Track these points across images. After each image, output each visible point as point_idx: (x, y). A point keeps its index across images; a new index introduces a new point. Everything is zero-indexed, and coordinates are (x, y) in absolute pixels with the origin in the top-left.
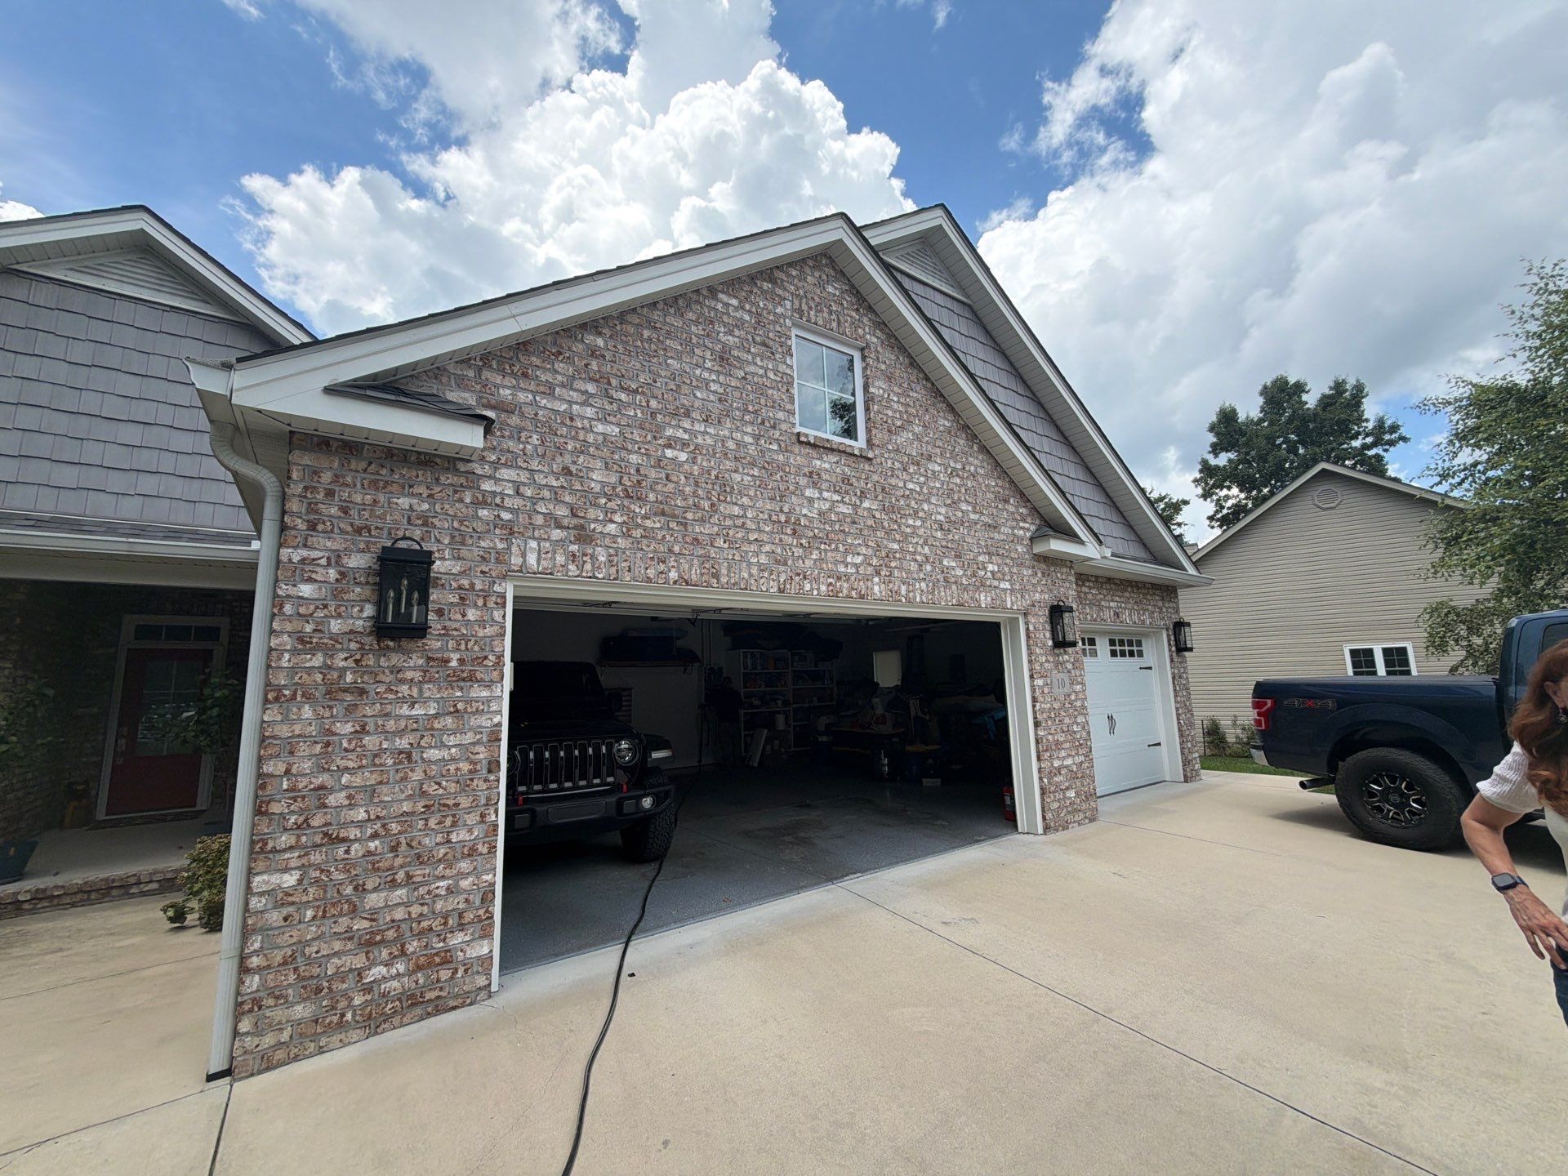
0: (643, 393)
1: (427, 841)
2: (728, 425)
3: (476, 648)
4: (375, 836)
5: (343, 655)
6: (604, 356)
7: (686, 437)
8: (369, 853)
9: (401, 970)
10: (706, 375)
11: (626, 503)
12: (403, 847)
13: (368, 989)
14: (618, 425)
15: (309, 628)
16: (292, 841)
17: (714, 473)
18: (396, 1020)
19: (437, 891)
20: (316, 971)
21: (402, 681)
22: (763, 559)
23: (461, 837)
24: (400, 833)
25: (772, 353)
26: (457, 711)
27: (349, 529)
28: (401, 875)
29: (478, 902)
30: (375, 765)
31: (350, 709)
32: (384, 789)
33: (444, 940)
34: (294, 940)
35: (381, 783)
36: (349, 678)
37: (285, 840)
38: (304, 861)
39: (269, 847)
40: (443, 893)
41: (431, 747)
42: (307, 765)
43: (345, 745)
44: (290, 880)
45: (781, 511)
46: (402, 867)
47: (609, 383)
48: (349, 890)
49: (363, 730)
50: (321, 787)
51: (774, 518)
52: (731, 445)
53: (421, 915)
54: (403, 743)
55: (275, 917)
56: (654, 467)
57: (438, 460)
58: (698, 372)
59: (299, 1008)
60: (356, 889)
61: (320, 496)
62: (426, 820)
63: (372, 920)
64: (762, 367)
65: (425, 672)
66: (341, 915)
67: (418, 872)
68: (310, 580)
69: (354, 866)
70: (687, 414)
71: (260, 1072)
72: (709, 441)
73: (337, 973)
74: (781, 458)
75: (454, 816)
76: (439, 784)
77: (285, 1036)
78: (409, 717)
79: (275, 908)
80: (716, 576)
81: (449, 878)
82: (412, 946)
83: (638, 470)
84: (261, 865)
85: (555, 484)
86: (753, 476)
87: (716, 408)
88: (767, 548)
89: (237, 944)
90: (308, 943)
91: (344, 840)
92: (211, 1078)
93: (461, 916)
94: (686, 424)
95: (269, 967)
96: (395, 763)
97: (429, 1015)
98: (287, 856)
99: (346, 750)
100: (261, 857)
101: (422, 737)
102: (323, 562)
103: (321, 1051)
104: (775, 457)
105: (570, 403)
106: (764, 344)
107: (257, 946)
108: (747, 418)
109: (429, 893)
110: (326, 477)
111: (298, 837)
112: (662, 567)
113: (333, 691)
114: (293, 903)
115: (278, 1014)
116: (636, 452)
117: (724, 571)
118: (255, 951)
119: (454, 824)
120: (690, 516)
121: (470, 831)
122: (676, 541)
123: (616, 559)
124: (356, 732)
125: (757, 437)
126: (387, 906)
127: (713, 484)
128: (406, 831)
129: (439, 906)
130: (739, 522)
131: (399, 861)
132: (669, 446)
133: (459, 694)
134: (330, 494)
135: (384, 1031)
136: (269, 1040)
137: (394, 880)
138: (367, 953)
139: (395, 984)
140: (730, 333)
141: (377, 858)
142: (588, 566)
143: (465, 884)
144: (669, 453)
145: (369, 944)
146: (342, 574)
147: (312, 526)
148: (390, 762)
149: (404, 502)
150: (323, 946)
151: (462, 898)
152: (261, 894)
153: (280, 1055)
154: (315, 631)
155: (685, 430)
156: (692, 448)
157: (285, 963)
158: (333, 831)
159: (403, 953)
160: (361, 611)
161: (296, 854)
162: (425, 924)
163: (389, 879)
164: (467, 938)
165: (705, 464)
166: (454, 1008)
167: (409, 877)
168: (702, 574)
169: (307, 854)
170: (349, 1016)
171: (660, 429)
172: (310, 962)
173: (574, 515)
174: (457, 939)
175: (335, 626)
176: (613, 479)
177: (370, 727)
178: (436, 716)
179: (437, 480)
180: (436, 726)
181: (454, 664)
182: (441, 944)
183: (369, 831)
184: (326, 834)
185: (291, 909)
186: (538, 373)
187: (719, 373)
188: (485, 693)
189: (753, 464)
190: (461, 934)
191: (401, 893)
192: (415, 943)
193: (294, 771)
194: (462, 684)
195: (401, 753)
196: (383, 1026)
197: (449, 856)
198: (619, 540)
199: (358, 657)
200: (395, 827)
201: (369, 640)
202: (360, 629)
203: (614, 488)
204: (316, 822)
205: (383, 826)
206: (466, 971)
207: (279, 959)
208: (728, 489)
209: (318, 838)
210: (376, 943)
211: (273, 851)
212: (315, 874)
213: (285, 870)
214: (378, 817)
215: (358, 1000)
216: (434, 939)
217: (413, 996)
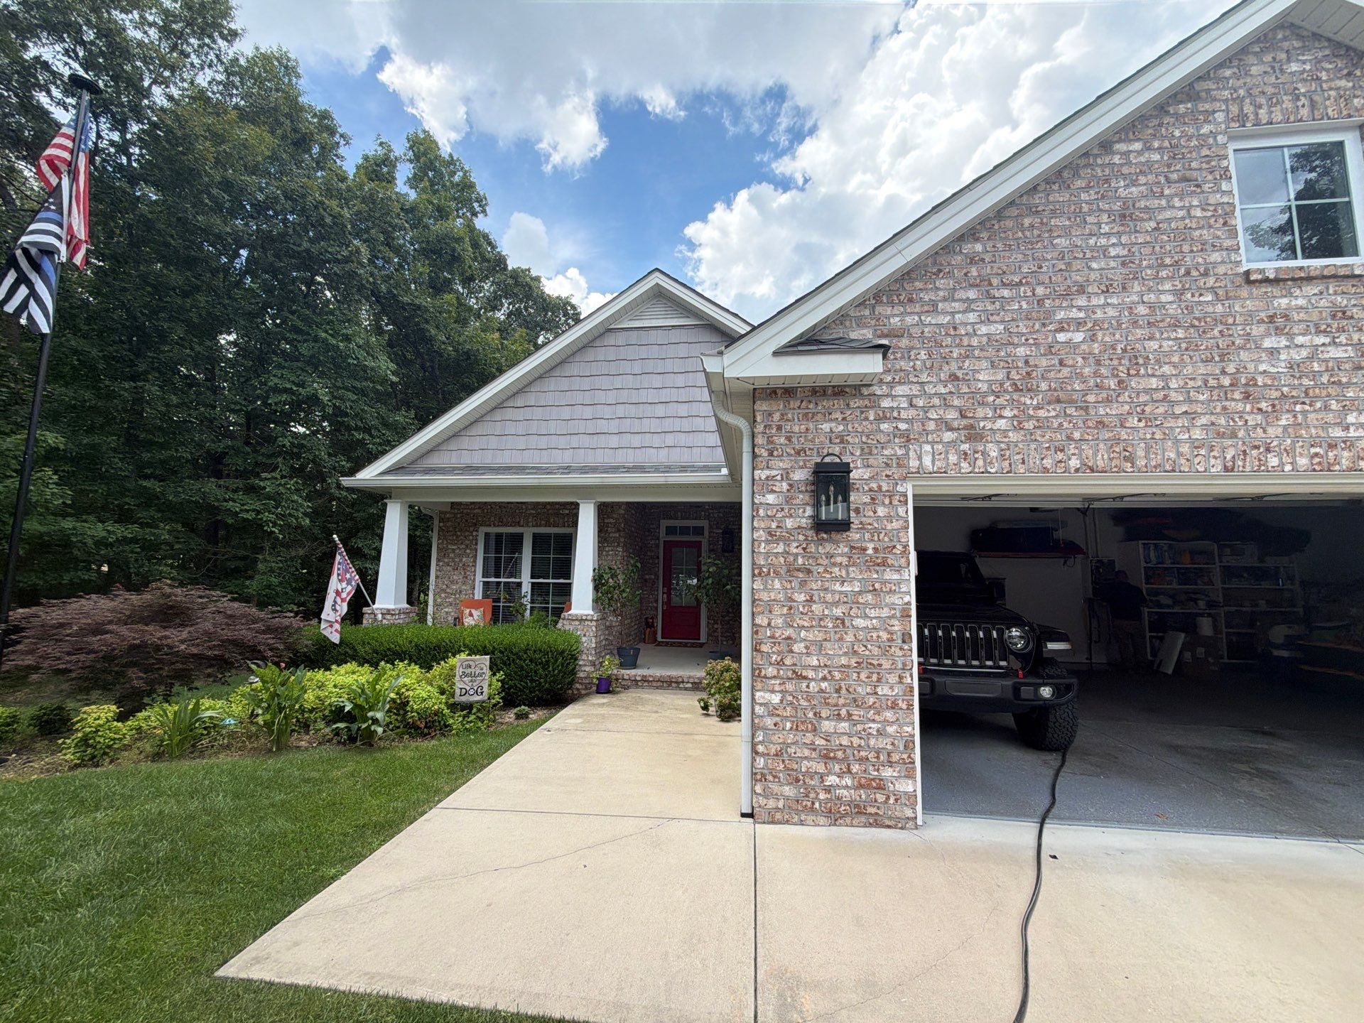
0: (1027, 283)
1: (860, 689)
2: (1137, 288)
3: (886, 539)
4: (824, 679)
5: (795, 544)
6: (983, 260)
7: (1082, 315)
8: (821, 691)
9: (849, 784)
10: (1103, 241)
11: (1015, 397)
12: (844, 691)
13: (828, 790)
14: (1002, 322)
15: (774, 525)
16: (775, 673)
17: (1119, 347)
18: (848, 820)
19: (871, 731)
20: (795, 766)
21: (834, 564)
22: (1197, 434)
23: (885, 692)
24: (841, 680)
25: (1198, 186)
26: (875, 590)
27: (793, 452)
28: (843, 712)
29: (902, 748)
30: (821, 626)
31: (803, 583)
32: (828, 645)
33: (878, 770)
34: (781, 741)
35: (825, 640)
36: (800, 561)
37: (771, 671)
38: (783, 687)
39: (763, 674)
40: (875, 733)
41: (857, 617)
42: (780, 621)
43: (801, 609)
44: (776, 699)
45: (1224, 372)
46: (844, 706)
47: (990, 284)
48: (811, 715)
49: (811, 600)
50: (789, 638)
51: (1212, 382)
52: (1142, 310)
53: (860, 746)
54: (838, 612)
55: (769, 722)
56: (1045, 355)
57: (847, 390)
58: (1092, 242)
59: (787, 788)
60: (815, 714)
61: (774, 431)
62: (858, 673)
63: (827, 740)
64: (1181, 208)
65: (850, 557)
66: (807, 731)
67: (856, 713)
68: (773, 491)
69: (813, 697)
70: (1082, 290)
71: (769, 823)
72: (1111, 312)
73: (807, 772)
74: (1219, 308)
75: (878, 674)
76: (866, 646)
77: (781, 805)
78: (841, 592)
79: (769, 716)
80: (1131, 459)
81: (878, 722)
82: (855, 768)
83: (1027, 362)
84: (759, 685)
85: (943, 391)
86: (1176, 339)
87: (1118, 275)
88: (1204, 420)
89: (750, 734)
90: (788, 745)
91: (805, 678)
92: (743, 815)
93: (889, 755)
94: (1081, 301)
95: (768, 754)
96: (834, 627)
97: (871, 825)
98: (773, 682)
99: (802, 613)
100: (759, 680)
101: (851, 608)
102: (779, 478)
103: (802, 823)
104: (1210, 309)
105: (953, 314)
106: (1184, 179)
107: (761, 738)
108: (1164, 274)
109: (864, 730)
110: (777, 416)
111: (778, 670)
112: (1060, 456)
113: (791, 570)
114: (778, 715)
115: (775, 787)
116: (1024, 344)
117: (1141, 453)
118: (760, 742)
119: (879, 680)
120: (1091, 398)
121: (892, 688)
122: (1075, 427)
123: (1008, 453)
124: (807, 600)
125: (1179, 294)
126: (835, 733)
127: (1120, 359)
128: (845, 680)
129: (872, 742)
130: (1160, 395)
131: (841, 701)
132: (1062, 330)
133: (875, 576)
134: (779, 428)
135: (840, 825)
136: (771, 803)
137: (839, 715)
138: (826, 763)
139: (845, 792)
140: (1134, 183)
141: (827, 695)
142: (980, 463)
143: (891, 730)
144: (1061, 337)
145: (826, 757)
146: (790, 485)
147: (771, 454)
148: (830, 625)
149: (826, 427)
150: (798, 750)
151: (889, 740)
152: (761, 704)
153: (778, 816)
154: (778, 527)
155: (1080, 309)
156: (1090, 325)
157: (777, 755)
158: (797, 669)
159: (849, 771)
160: (804, 512)
161: (778, 682)
162: (863, 754)
163: (836, 713)
164: (895, 774)
165: (1107, 339)
166: (889, 827)
167: (850, 715)
168: (1111, 459)
169: (784, 683)
170: (817, 805)
171: (1049, 314)
172: (791, 758)
173: (963, 416)
174: (887, 773)
175: (789, 523)
176: (1001, 375)
177: (816, 598)
178: (860, 593)
179: (848, 405)
180: (861, 601)
181: (870, 552)
182: (876, 773)
183: (821, 675)
184: (794, 672)
185: (778, 719)
186: (922, 295)
187: (1119, 234)
188: (896, 576)
189: (1175, 326)
190: (890, 769)
191: (844, 726)
192: (857, 766)
193: (773, 624)
194: (877, 568)
195: (837, 619)
196: (839, 821)
197: (877, 705)
198: (1010, 434)
199: (804, 546)
200: (837, 675)
201: (811, 533)
202: (805, 525)
203: (1002, 385)
204: (788, 661)
205: (830, 672)
206: (896, 800)
207: (773, 752)
208: (1141, 361)
209: (790, 674)
210: (831, 758)
211: (765, 677)
212: (790, 698)
213: (773, 692)
214: (825, 665)
215: (822, 796)
216: (871, 768)
217: (857, 806)
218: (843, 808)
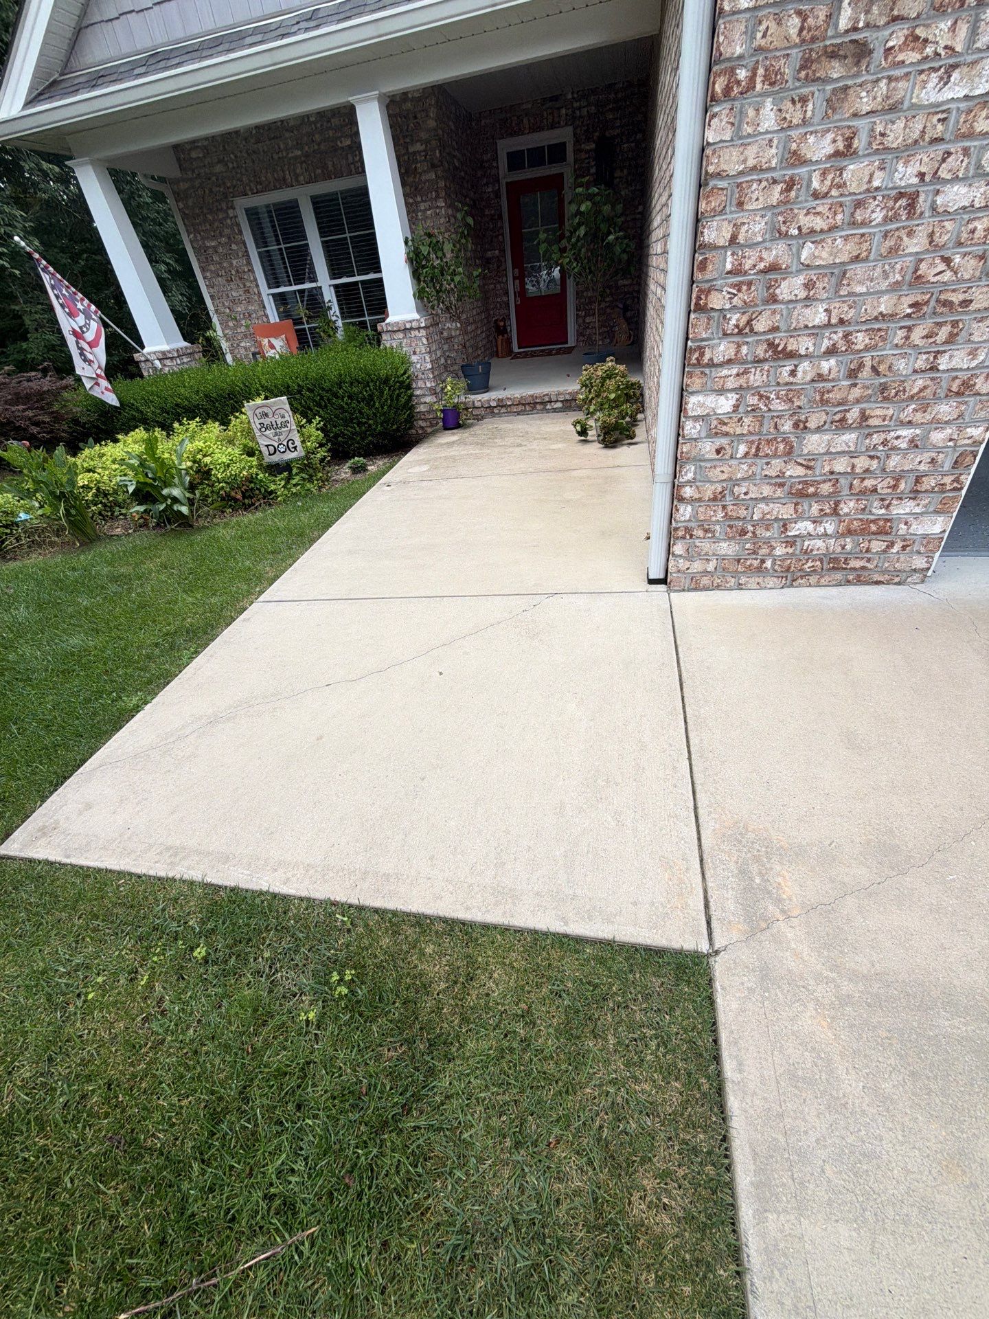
1: (902, 366)
4: (832, 351)
8: (820, 378)
9: (829, 531)
12: (866, 373)
13: (791, 542)
16: (731, 353)
18: (813, 579)
19: (896, 443)
20: (743, 513)
23: (956, 363)
24: (866, 348)
28: (853, 415)
29: (947, 466)
30: (853, 223)
31: (839, 98)
32: (858, 270)
33: (888, 507)
34: (725, 476)
35: (856, 259)
37: (723, 350)
38: (742, 381)
39: (706, 359)
40: (904, 446)
41: (956, 179)
42: (760, 226)
43: (816, 184)
44: (725, 404)
46: (858, 401)
48: (787, 426)
49: (846, 153)
50: (773, 267)
53: (867, 471)
54: (906, 175)
55: (708, 448)
59: (724, 545)
60: (796, 425)
62: (909, 329)
63: (808, 467)
66: (775, 456)
67: (879, 412)
69: (799, 393)
71: (689, 590)
73: (762, 519)
75: (955, 324)
76: (947, 261)
77: (711, 567)
78: (934, 109)
79: (708, 436)
81: (918, 425)
82: (848, 507)
84: (696, 383)
89: (670, 470)
90: (737, 483)
91: (792, 355)
92: (652, 582)
93: (918, 480)
95: (700, 500)
96: (887, 220)
98: (725, 372)
99: (816, 194)
100: (698, 371)
101: (946, 156)
103: (740, 587)
107: (690, 476)
109: (885, 442)
111: (739, 346)
114: (726, 434)
115: (706, 546)
118: (688, 481)
119: (951, 339)
121: (973, 353)
124: (837, 154)
126: (828, 453)
128: (875, 348)
129: (892, 463)
131: (856, 393)
135: (800, 586)
136: (697, 566)
137: (843, 420)
138: (796, 504)
139: (819, 543)
141: (829, 385)
143: (937, 437)
145: (800, 494)
148: (878, 216)
150: (753, 488)
151: (926, 457)
152: (696, 418)
153: (705, 581)
157: (715, 499)
158: (779, 339)
159: (835, 512)
161: (735, 371)
162: (869, 483)
163: (837, 417)
164: (917, 510)
167: (864, 417)
169: (746, 372)
170: (768, 564)
172: (737, 502)
174: (903, 509)
177: (861, 140)
182: (883, 511)
183: (826, 344)
184: (771, 345)
185: (724, 441)
190: (912, 503)
191: (849, 438)
192: (852, 504)
195: (901, 195)
196: (799, 581)
197: (927, 392)
200: (861, 339)
204: (760, 326)
205: (846, 336)
206: (904, 547)
207: (709, 494)
209: (761, 351)
210: (807, 496)
211: (712, 364)
212: (753, 400)
213: (722, 391)
214: (842, 321)
215: (780, 551)
216: (876, 504)
217: (836, 560)
218: (810, 564)
